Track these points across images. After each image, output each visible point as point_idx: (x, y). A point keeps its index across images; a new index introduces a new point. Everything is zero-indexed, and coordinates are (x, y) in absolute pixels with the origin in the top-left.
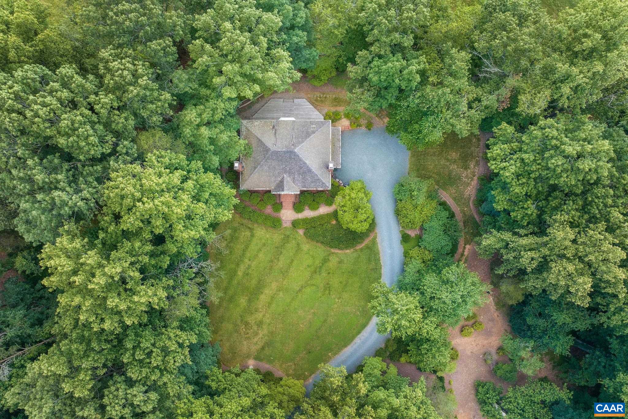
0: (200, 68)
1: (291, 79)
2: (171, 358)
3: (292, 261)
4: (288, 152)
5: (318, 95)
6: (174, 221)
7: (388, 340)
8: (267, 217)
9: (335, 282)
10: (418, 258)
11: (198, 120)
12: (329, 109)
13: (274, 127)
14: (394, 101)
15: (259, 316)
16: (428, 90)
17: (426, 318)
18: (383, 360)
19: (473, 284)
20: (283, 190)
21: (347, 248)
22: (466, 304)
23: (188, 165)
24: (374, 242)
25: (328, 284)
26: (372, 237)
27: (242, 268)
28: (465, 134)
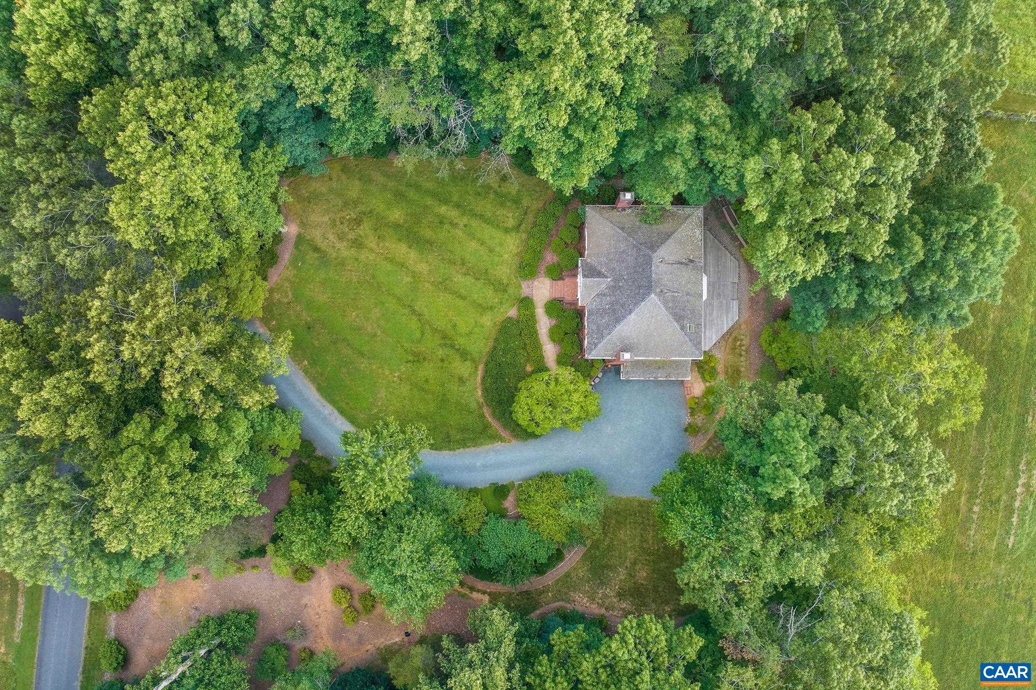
0: (796, 118)
1: (775, 281)
2: (308, 70)
3: (464, 298)
4: (650, 282)
5: (744, 342)
6: (537, 70)
7: (328, 461)
8: (537, 256)
9: (427, 371)
10: (468, 509)
11: (706, 120)
12: (721, 359)
13: (691, 261)
14: (736, 458)
15: (371, 242)
16: (757, 513)
17: (367, 518)
18: (294, 451)
19: (425, 597)
20: (584, 276)
21: (485, 390)
22: (390, 584)
23: (629, 105)
24: (495, 438)
25: (424, 359)
26: (503, 433)
27: (453, 213)
28: (682, 578)
